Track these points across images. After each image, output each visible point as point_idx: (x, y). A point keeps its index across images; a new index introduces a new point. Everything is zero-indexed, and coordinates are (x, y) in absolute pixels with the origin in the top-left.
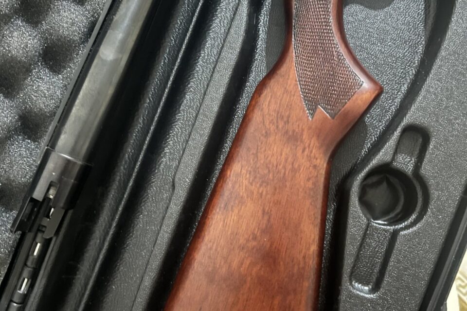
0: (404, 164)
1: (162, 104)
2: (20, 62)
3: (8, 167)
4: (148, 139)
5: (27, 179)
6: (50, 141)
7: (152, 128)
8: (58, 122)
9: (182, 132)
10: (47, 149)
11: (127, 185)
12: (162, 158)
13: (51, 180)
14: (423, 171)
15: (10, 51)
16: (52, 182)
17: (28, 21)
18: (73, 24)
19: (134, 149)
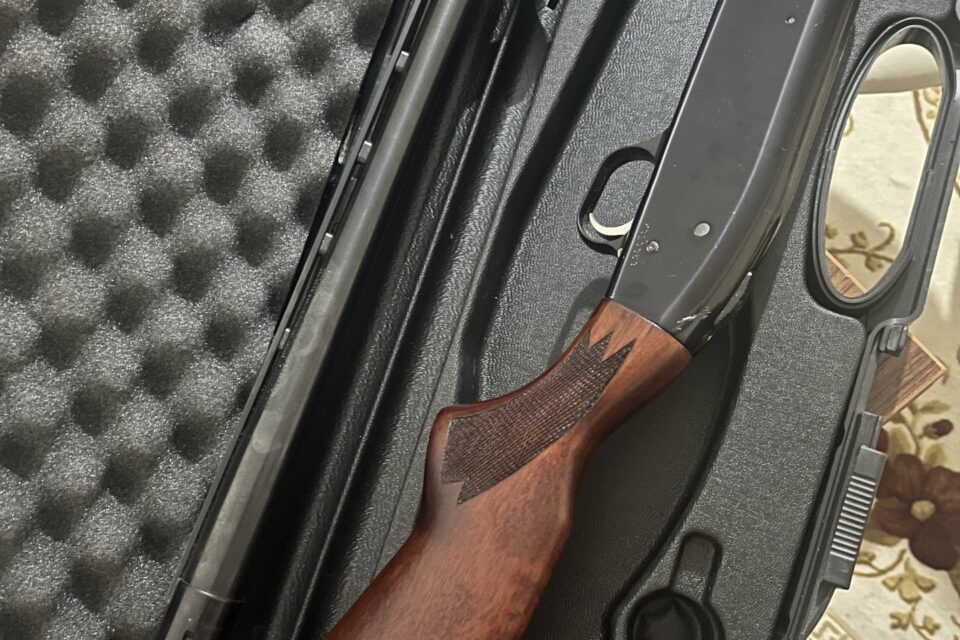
0: (691, 586)
1: (342, 499)
2: (142, 455)
3: (125, 605)
4: (323, 552)
5: (152, 622)
6: (184, 569)
7: (329, 536)
8: (196, 542)
9: (375, 536)
10: (180, 582)
11: (295, 625)
12: (346, 576)
13: (186, 629)
14: (714, 601)
15: (128, 441)
16: (187, 632)
17: (152, 392)
18: (215, 395)
19: (305, 563)
